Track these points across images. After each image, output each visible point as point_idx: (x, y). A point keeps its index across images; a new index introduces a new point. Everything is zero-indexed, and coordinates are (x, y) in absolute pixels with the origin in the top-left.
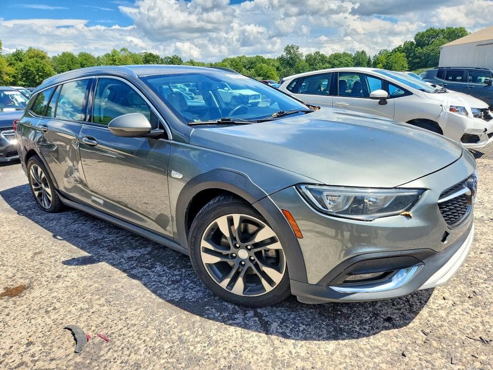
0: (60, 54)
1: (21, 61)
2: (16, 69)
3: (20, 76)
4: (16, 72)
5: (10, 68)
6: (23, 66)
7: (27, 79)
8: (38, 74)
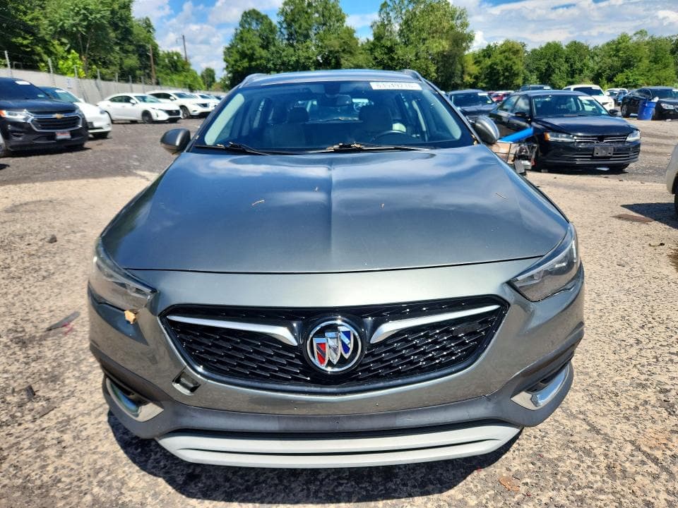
0: (543, 45)
1: (489, 57)
2: (481, 69)
3: (483, 77)
4: (480, 71)
5: (474, 67)
6: (490, 63)
7: (489, 81)
8: (503, 75)
